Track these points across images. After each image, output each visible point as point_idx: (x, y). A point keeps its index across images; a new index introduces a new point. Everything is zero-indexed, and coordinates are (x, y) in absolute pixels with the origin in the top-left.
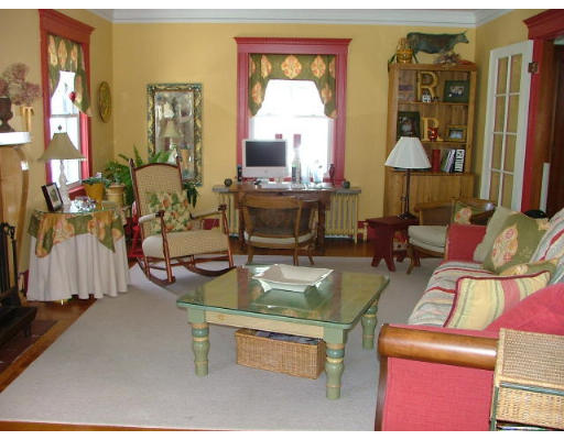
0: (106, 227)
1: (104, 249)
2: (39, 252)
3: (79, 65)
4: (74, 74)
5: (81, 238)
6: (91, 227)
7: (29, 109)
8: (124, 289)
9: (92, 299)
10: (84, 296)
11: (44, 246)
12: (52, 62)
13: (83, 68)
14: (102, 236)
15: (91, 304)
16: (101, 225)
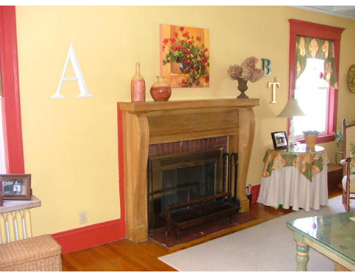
0: (307, 164)
1: (304, 178)
2: (264, 174)
3: (330, 54)
4: (324, 61)
5: (289, 169)
6: (295, 162)
7: (274, 84)
8: (317, 207)
9: (290, 210)
10: (286, 207)
11: (268, 170)
12: (301, 53)
13: (333, 56)
14: (304, 170)
15: (289, 213)
16: (304, 163)
